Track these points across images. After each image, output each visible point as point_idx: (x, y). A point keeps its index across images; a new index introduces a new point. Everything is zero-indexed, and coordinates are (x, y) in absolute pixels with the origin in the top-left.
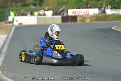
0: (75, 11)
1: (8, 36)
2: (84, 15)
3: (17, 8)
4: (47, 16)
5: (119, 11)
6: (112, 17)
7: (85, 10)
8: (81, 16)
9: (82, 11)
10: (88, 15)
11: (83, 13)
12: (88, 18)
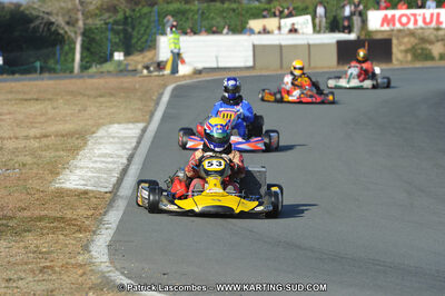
0: (393, 16)
1: (144, 131)
2: (422, 28)
8: (412, 33)
9: (414, 15)
10: (438, 29)
11: (420, 24)
12: (438, 41)
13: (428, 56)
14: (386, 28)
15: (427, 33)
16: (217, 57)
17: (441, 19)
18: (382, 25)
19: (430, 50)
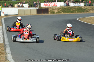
0: (46, 4)
1: (2, 28)
2: (52, 7)
3: (1, 1)
4: (25, 7)
5: (80, 4)
6: (74, 9)
7: (54, 3)
8: (50, 8)
9: (51, 4)
10: (56, 7)
11: (52, 6)
12: (56, 9)
13: (54, 13)
14: (45, 6)
15: (53, 8)
16: (8, 12)
17: (57, 5)
18: (44, 6)
19: (54, 11)
